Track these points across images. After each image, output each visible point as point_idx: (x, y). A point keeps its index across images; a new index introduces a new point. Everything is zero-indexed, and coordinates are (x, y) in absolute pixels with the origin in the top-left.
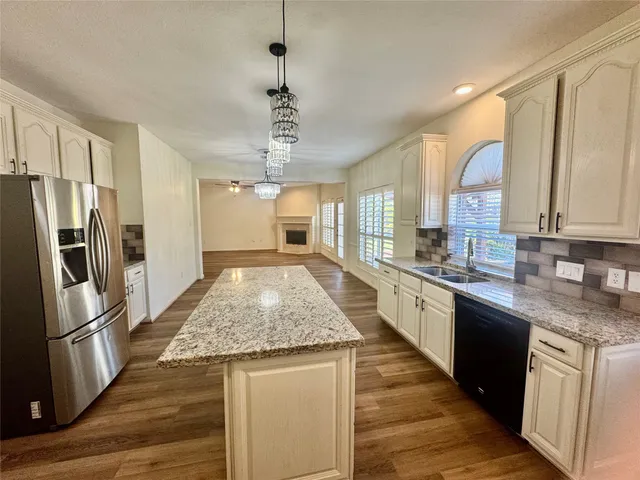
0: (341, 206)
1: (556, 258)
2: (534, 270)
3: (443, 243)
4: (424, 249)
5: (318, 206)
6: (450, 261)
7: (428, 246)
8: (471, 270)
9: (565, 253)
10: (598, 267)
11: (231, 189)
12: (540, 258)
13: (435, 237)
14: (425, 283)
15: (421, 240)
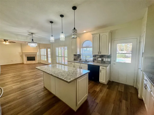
0: (49, 50)
1: (98, 58)
2: (95, 60)
3: (80, 57)
4: (76, 58)
5: (39, 49)
6: (81, 60)
7: (77, 58)
8: (86, 61)
9: (99, 57)
10: (103, 58)
11: (4, 43)
12: (96, 58)
13: (78, 56)
14: (81, 64)
15: (75, 57)
